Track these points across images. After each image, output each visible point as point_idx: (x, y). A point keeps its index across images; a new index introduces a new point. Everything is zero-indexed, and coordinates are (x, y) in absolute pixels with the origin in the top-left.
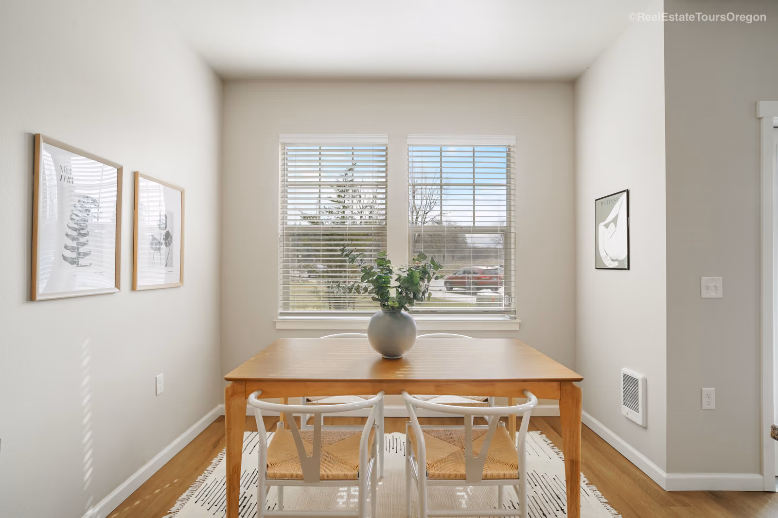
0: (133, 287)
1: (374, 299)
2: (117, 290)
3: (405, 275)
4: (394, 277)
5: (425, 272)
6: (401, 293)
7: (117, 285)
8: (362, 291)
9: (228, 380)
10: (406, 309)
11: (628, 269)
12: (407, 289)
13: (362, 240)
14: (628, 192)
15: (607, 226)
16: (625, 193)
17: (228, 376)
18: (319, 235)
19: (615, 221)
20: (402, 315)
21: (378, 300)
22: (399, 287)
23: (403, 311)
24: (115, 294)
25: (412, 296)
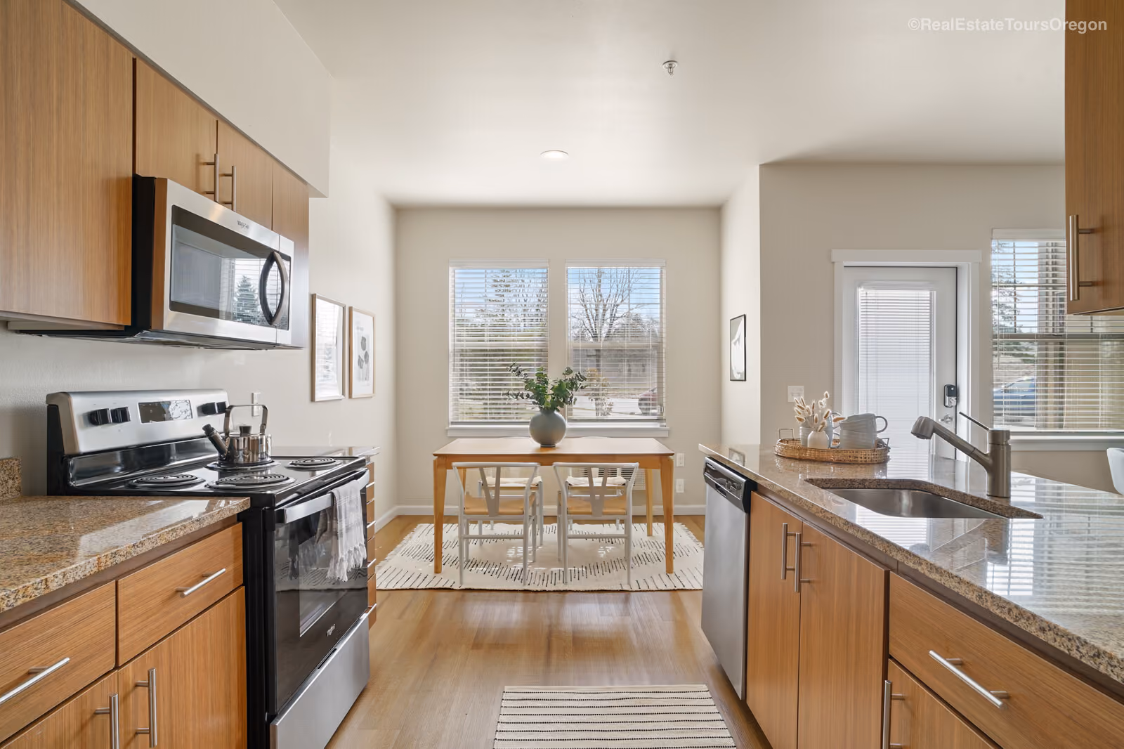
0: (350, 396)
1: (534, 403)
2: (343, 397)
3: (556, 385)
4: (550, 386)
5: (573, 384)
6: (554, 398)
7: (343, 394)
8: (525, 397)
9: (435, 455)
10: (558, 411)
11: (745, 380)
12: (558, 395)
13: (525, 355)
14: (745, 316)
15: (735, 343)
16: (743, 318)
17: (436, 453)
18: (486, 350)
19: (738, 339)
20: (555, 415)
21: (537, 403)
22: (553, 394)
23: (556, 412)
24: (341, 401)
25: (562, 400)
